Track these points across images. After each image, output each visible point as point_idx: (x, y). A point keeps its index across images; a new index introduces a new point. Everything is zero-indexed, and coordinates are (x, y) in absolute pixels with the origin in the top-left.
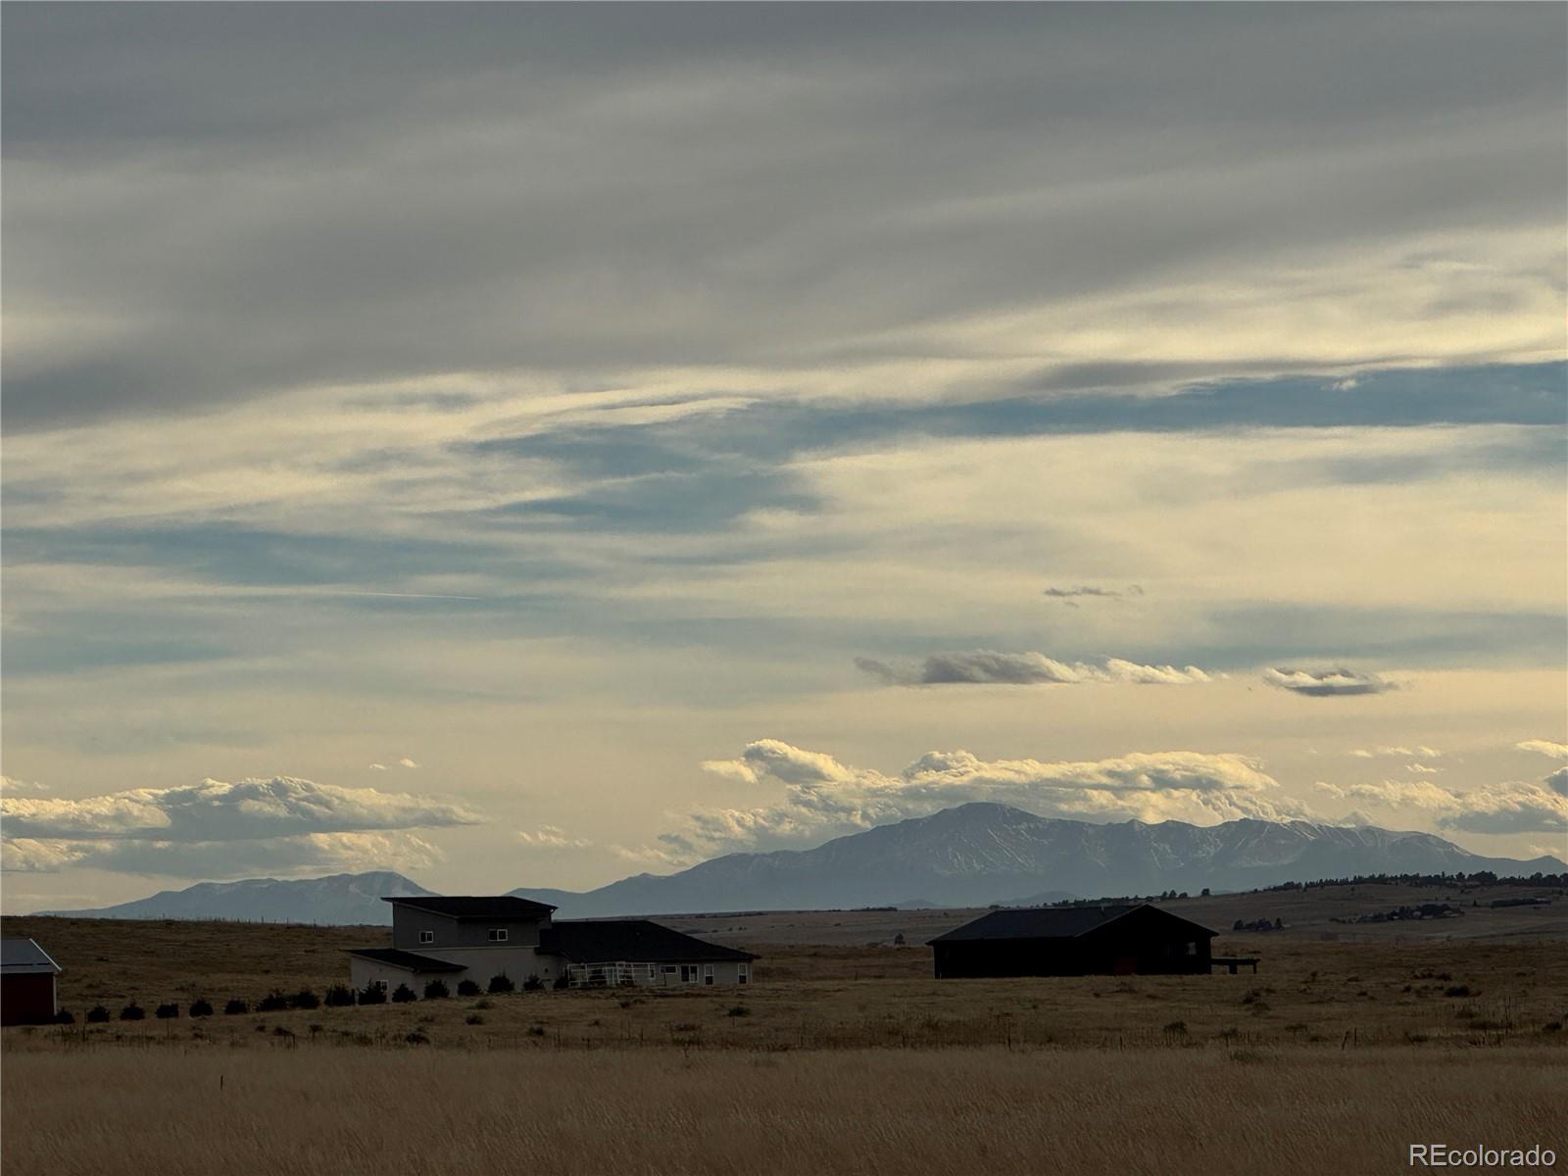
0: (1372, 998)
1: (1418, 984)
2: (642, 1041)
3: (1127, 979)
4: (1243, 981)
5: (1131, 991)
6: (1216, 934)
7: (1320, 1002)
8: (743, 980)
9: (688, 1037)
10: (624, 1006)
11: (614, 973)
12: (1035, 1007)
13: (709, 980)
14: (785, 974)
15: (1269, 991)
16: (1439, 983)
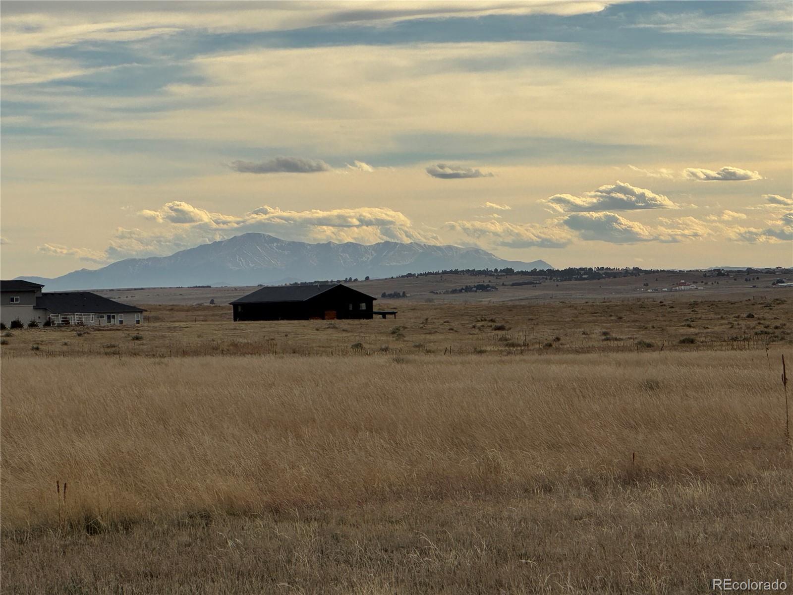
0: (456, 331)
1: (479, 324)
2: (90, 353)
3: (333, 321)
4: (389, 323)
5: (335, 328)
6: (375, 299)
7: (430, 333)
8: (138, 322)
9: (112, 351)
10: (80, 335)
11: (74, 319)
12: (286, 336)
13: (121, 322)
14: (157, 319)
15: (405, 328)
16: (490, 324)
